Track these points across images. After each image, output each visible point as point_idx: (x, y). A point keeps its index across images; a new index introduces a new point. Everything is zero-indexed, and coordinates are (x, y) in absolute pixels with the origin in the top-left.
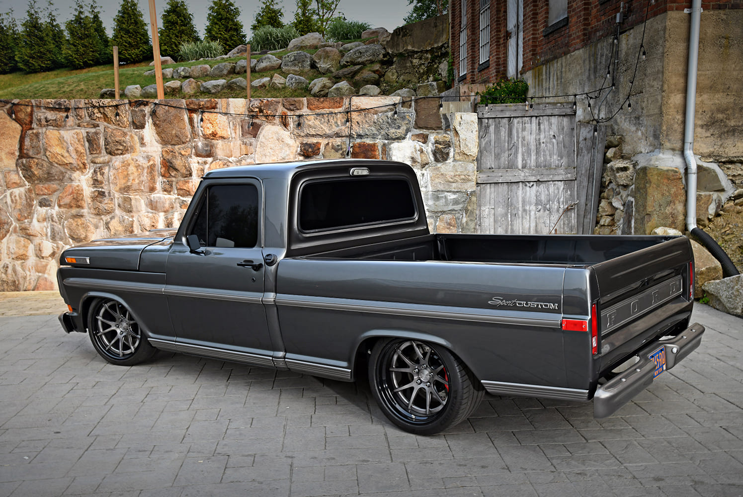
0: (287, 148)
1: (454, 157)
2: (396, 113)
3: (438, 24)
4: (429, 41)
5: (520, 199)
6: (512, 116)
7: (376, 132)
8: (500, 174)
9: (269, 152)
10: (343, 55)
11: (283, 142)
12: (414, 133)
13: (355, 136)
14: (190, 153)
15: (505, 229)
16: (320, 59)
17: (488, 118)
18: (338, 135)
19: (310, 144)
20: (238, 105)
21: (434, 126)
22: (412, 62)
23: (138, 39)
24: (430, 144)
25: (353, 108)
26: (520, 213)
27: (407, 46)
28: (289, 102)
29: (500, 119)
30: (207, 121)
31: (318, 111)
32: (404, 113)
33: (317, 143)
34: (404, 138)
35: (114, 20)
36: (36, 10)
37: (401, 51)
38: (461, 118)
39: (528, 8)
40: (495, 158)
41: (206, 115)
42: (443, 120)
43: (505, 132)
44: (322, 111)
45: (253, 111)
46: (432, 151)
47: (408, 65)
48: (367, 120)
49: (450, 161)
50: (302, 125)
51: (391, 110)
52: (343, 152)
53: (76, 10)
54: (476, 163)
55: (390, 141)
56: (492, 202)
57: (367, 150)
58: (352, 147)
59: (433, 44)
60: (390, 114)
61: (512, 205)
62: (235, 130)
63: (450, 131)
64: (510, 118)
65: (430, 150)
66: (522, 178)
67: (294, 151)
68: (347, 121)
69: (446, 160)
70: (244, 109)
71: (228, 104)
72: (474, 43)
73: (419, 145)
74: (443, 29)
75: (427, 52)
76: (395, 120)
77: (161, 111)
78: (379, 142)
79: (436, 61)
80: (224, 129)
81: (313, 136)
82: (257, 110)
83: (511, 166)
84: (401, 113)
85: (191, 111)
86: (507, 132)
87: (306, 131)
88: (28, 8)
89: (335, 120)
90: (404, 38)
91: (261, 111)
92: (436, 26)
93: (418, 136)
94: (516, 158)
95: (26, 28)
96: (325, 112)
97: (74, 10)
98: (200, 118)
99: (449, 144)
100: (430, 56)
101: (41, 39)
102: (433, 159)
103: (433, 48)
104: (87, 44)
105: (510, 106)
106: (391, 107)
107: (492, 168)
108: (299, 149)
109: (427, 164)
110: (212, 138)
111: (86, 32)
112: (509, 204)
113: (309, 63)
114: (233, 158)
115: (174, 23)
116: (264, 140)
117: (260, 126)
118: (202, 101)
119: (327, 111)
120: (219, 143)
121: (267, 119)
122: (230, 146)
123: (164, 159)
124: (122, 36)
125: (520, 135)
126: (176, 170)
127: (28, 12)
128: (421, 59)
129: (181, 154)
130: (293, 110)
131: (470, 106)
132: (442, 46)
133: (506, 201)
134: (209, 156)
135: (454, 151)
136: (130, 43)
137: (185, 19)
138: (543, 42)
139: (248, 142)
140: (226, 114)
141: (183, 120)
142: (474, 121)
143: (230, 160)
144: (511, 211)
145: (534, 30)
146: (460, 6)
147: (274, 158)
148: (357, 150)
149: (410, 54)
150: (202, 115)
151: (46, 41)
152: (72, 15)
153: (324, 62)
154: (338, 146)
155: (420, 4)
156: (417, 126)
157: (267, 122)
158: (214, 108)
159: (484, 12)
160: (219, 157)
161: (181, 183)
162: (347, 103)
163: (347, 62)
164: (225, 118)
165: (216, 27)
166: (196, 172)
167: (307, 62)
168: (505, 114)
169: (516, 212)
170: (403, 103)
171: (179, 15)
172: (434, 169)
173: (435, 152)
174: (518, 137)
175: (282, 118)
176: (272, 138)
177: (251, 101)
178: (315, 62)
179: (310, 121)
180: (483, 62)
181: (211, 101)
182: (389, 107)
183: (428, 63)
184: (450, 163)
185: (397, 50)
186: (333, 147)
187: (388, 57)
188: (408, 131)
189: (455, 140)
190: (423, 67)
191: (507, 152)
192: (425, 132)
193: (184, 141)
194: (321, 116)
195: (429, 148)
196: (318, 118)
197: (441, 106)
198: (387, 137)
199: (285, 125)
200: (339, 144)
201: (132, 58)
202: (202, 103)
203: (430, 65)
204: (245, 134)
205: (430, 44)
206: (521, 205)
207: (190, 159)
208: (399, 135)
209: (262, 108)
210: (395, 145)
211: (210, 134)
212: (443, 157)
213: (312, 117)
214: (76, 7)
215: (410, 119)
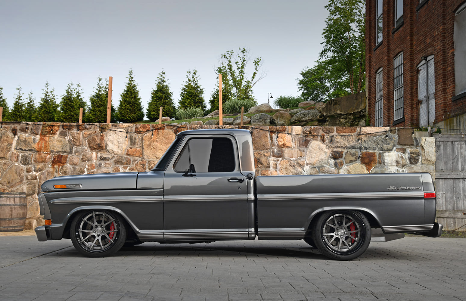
0: (324, 154)
1: (421, 162)
2: (387, 136)
3: (358, 98)
4: (352, 108)
5: (461, 188)
6: (454, 140)
7: (375, 146)
8: (448, 173)
9: (314, 156)
10: (292, 116)
11: (322, 150)
12: (398, 147)
13: (363, 148)
14: (270, 155)
15: (452, 206)
16: (277, 118)
17: (439, 141)
18: (353, 147)
19: (337, 152)
20: (298, 129)
21: (409, 144)
22: (340, 121)
23: (136, 107)
24: (407, 154)
25: (362, 133)
26: (462, 197)
27: (337, 111)
28: (326, 128)
29: (447, 142)
30: (280, 138)
31: (342, 134)
32: (392, 136)
33: (341, 151)
34: (392, 150)
35: (121, 96)
36: (72, 90)
37: (332, 114)
38: (425, 140)
39: (439, 86)
40: (444, 164)
41: (280, 135)
42: (414, 141)
43: (450, 149)
44: (345, 134)
45: (306, 133)
46: (408, 158)
47: (337, 122)
48: (370, 139)
49: (419, 164)
50: (333, 141)
51: (384, 134)
52: (356, 157)
53: (97, 89)
54: (435, 166)
55: (383, 152)
56: (444, 189)
57: (370, 156)
58: (361, 154)
59: (355, 110)
60: (383, 137)
61: (456, 192)
62: (295, 143)
63: (419, 147)
64: (453, 141)
65: (407, 157)
66: (462, 176)
67: (328, 155)
68: (359, 140)
69: (417, 163)
70: (301, 132)
71: (292, 129)
72: (389, 108)
73: (401, 154)
74: (361, 101)
75: (350, 114)
76: (387, 140)
77: (255, 132)
78: (377, 152)
79: (357, 120)
80: (289, 142)
81: (339, 147)
82: (308, 132)
83: (455, 169)
84: (390, 136)
85: (272, 132)
86: (451, 149)
87: (336, 144)
88: (67, 89)
89: (352, 139)
90: (335, 106)
91: (310, 133)
92: (357, 99)
93: (400, 149)
94: (458, 164)
95: (64, 100)
96: (346, 135)
97: (95, 89)
98: (276, 136)
99: (418, 154)
100: (352, 117)
101: (73, 107)
102: (409, 162)
103: (355, 112)
104: (102, 110)
105: (453, 135)
106: (384, 133)
107: (443, 170)
108: (331, 154)
109: (405, 165)
110: (282, 147)
111: (102, 103)
112: (454, 191)
113: (269, 120)
114: (293, 158)
115: (160, 98)
116: (311, 149)
117: (309, 141)
118: (278, 127)
119: (347, 134)
120: (286, 150)
121: (314, 137)
122: (292, 152)
123: (255, 158)
124: (125, 105)
125: (459, 151)
126: (262, 164)
127: (67, 91)
128: (346, 119)
129: (265, 155)
130: (328, 133)
131: (428, 134)
132: (361, 111)
133: (453, 190)
134: (280, 157)
135: (422, 158)
136: (130, 110)
137: (167, 95)
138: (452, 105)
139: (302, 150)
140: (291, 134)
141: (267, 137)
142: (433, 142)
143: (292, 159)
144: (456, 195)
145: (444, 98)
146: (375, 87)
147: (317, 159)
148: (364, 156)
149: (338, 116)
150: (278, 134)
151: (75, 108)
152: (94, 93)
153: (280, 120)
154: (353, 153)
155: (306, 91)
156: (399, 144)
157: (313, 139)
158: (284, 131)
159: (398, 90)
160: (286, 158)
161: (263, 171)
162: (359, 130)
163: (295, 120)
164: (290, 136)
165: (188, 101)
166: (272, 165)
167: (268, 120)
168: (450, 139)
169: (459, 196)
170: (391, 131)
171: (164, 93)
172: (410, 168)
173: (410, 158)
174: (458, 152)
175: (322, 137)
176: (316, 148)
177: (305, 128)
178: (274, 120)
179: (338, 139)
180: (397, 119)
181: (283, 127)
182: (382, 133)
183: (351, 122)
184: (419, 165)
185: (330, 113)
186: (351, 154)
187: (323, 117)
188: (394, 146)
189: (422, 152)
190: (347, 124)
191: (451, 161)
192: (404, 147)
193: (267, 148)
194: (344, 137)
195: (407, 156)
196: (342, 138)
197: (413, 133)
198: (382, 149)
199: (323, 141)
200: (354, 152)
201: (131, 119)
202: (278, 128)
203: (353, 123)
204: (300, 145)
205: (352, 110)
206: (462, 192)
207: (269, 158)
208: (389, 148)
209: (311, 131)
210: (386, 154)
211: (282, 145)
212: (415, 161)
213: (339, 137)
214: (97, 88)
215: (395, 140)
